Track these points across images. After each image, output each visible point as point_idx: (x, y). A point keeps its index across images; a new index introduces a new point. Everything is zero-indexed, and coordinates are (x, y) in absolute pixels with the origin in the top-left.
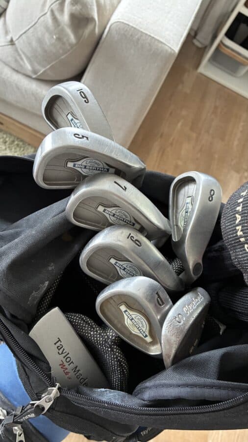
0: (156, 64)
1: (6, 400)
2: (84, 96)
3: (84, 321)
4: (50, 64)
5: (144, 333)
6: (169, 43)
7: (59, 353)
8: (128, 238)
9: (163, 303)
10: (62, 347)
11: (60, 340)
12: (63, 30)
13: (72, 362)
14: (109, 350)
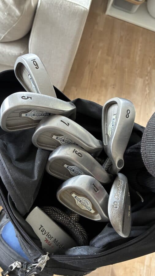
0: (76, 20)
1: (19, 256)
2: (36, 64)
3: (55, 211)
4: (7, 31)
5: (89, 208)
6: (82, 4)
7: (43, 234)
8: (73, 152)
9: (98, 190)
10: (44, 230)
11: (42, 226)
12: (10, 8)
13: (52, 237)
14: (73, 226)
